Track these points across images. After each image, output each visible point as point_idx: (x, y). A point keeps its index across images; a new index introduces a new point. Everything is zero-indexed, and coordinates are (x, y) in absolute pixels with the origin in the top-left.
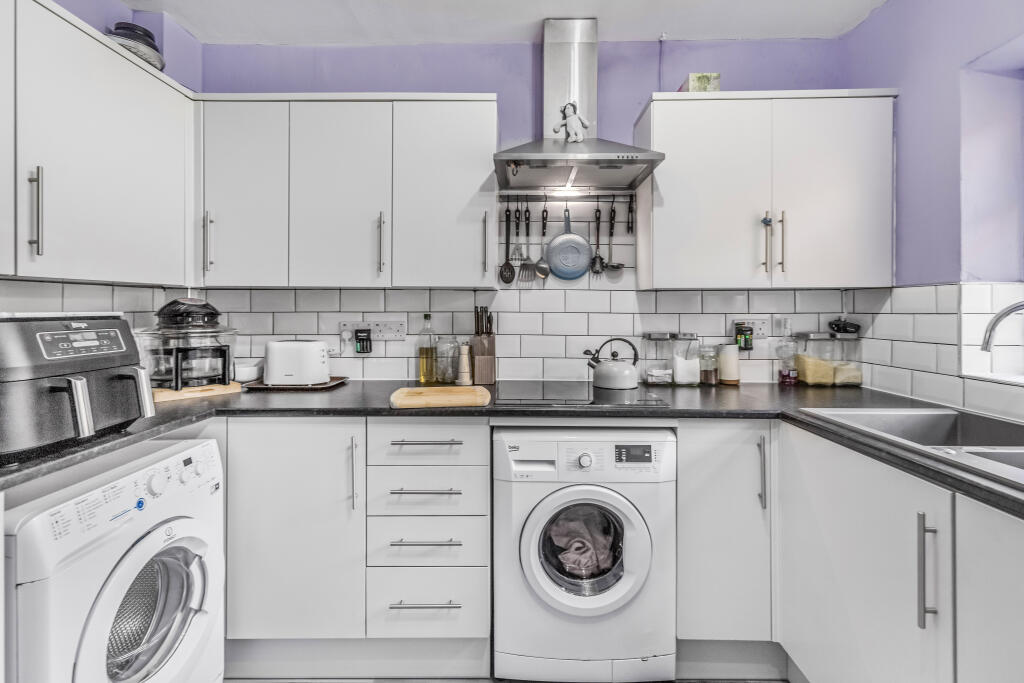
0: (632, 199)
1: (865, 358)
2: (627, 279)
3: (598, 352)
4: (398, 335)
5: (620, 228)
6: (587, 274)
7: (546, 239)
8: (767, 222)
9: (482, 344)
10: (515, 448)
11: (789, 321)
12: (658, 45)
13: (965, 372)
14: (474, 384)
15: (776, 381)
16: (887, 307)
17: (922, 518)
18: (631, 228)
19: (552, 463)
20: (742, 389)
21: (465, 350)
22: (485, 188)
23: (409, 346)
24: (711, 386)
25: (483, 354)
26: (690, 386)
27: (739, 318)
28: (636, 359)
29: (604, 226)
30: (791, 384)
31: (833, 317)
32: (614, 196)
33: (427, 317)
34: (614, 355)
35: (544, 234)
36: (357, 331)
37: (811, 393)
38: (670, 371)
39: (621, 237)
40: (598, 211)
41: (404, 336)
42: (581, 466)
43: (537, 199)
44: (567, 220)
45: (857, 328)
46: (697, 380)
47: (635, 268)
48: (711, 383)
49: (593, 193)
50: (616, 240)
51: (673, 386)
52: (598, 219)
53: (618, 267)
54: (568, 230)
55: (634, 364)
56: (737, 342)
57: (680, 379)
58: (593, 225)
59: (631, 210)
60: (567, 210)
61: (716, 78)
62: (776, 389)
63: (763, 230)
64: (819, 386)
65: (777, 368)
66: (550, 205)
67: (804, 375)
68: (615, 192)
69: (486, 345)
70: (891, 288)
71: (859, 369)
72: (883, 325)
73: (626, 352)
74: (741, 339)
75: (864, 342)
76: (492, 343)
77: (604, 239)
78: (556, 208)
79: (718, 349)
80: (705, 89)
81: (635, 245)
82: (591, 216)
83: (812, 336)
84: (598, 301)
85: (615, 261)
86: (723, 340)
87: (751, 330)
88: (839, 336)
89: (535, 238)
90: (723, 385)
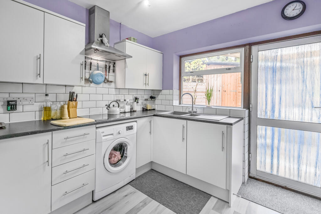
0: (114, 63)
1: (156, 104)
2: (113, 85)
3: (109, 105)
4: (31, 103)
5: (111, 71)
6: (102, 83)
7: (91, 72)
8: (146, 75)
9: (73, 104)
10: (103, 132)
11: (145, 96)
12: (120, 24)
13: (174, 105)
14: (70, 118)
15: (142, 110)
16: (160, 94)
17: (183, 125)
18: (114, 71)
19: (112, 134)
20: (137, 112)
21: (66, 106)
22: (81, 53)
23: (36, 107)
24: (132, 112)
25: (73, 108)
26: (128, 112)
27: (136, 96)
28: (119, 106)
29: (108, 70)
30: (145, 110)
31: (150, 96)
32: (110, 62)
33: (47, 95)
34: (114, 106)
35: (90, 70)
36: (8, 102)
37: (148, 111)
38: (124, 109)
39: (111, 73)
40: (106, 65)
41: (33, 103)
42: (119, 133)
43: (89, 58)
44: (98, 67)
45: (155, 97)
46: (130, 111)
47: (115, 82)
48: (132, 111)
49: (104, 60)
50: (110, 74)
51: (125, 112)
52: (106, 67)
53: (111, 82)
54: (98, 70)
55: (118, 107)
56: (135, 101)
57: (126, 111)
58: (104, 69)
59: (114, 66)
60: (98, 64)
61: (137, 40)
62: (142, 111)
63: (145, 77)
64: (150, 110)
65: (142, 107)
66: (92, 61)
67: (147, 108)
68: (110, 61)
69: (74, 105)
70: (161, 90)
71: (155, 106)
72: (160, 97)
73: (116, 105)
74: (137, 100)
75: (156, 100)
76: (76, 104)
77: (107, 74)
78: (94, 62)
79: (133, 103)
80: (134, 42)
81: (115, 76)
82: (104, 67)
83: (149, 100)
84: (106, 91)
85: (110, 80)
86: (133, 101)
87: (138, 99)
88: (152, 99)
89: (87, 71)
90: (134, 111)
